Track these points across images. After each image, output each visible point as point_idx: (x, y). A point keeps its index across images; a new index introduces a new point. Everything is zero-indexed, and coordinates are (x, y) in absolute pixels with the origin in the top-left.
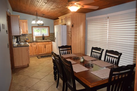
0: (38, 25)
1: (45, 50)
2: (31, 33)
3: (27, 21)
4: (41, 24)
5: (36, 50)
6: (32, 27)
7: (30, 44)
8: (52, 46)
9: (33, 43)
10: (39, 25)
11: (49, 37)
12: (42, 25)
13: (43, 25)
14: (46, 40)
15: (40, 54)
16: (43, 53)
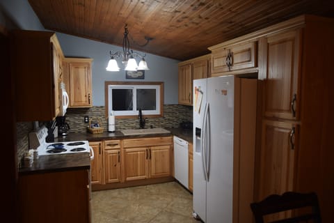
0: (127, 77)
1: (147, 165)
2: (103, 105)
3: (89, 64)
4: (138, 75)
5: (118, 165)
6: (107, 83)
7: (98, 143)
8: (172, 150)
9: (107, 142)
10: (130, 78)
11: (161, 119)
12: (139, 78)
13: (143, 77)
14: (152, 127)
15: (129, 181)
16: (139, 177)
